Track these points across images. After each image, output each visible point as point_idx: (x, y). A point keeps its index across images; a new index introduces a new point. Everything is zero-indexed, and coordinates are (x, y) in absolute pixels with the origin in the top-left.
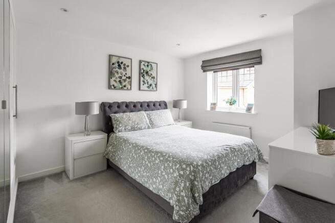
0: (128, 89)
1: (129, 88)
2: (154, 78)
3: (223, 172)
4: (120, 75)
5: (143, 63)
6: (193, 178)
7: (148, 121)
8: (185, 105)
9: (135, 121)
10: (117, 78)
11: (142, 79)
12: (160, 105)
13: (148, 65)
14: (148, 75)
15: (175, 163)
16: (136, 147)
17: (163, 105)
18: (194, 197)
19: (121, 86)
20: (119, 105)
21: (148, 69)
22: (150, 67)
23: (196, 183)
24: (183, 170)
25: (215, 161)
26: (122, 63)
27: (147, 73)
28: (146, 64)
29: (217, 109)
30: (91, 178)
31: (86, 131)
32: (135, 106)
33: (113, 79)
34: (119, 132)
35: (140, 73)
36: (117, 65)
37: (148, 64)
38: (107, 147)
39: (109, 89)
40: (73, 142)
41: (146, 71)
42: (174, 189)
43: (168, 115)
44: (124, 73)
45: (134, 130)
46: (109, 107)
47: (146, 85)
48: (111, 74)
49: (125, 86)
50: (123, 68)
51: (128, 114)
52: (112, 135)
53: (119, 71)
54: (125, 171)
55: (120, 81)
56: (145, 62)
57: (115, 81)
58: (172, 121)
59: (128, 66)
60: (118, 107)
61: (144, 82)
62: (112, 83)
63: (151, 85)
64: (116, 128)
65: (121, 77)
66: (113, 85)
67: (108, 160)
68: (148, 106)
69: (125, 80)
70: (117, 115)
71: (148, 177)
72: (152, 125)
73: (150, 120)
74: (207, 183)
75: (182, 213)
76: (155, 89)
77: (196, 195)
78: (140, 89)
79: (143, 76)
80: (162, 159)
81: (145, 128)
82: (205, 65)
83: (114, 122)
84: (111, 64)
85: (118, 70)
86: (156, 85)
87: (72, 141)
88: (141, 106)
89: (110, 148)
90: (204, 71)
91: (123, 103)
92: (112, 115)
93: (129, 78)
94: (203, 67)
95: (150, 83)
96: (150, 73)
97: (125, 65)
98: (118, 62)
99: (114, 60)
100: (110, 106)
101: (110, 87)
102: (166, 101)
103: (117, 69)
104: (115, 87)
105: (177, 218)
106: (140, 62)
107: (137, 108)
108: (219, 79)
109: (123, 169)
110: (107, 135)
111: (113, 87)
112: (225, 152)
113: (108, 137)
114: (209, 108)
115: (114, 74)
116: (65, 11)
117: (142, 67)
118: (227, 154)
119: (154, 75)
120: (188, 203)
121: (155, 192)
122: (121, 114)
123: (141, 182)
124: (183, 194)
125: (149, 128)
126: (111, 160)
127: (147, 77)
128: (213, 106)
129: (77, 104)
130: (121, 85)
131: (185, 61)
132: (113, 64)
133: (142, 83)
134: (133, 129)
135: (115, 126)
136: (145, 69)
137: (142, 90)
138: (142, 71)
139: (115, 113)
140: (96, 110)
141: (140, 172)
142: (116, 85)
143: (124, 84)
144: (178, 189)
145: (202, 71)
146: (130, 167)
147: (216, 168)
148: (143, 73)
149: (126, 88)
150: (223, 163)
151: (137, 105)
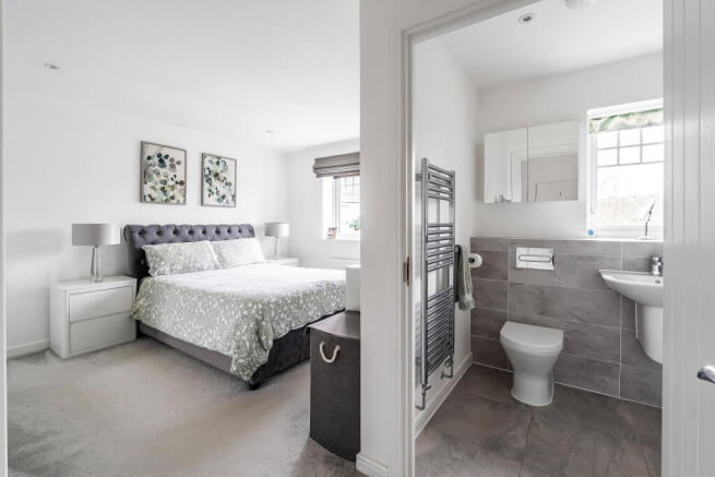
0: (178, 202)
1: (181, 201)
2: (230, 184)
3: (310, 313)
4: (163, 178)
5: (208, 158)
6: (260, 318)
7: (215, 257)
8: (285, 230)
9: (190, 257)
10: (156, 183)
11: (206, 185)
12: (240, 231)
13: (218, 163)
14: (219, 179)
15: (238, 303)
16: (187, 292)
17: (245, 231)
18: (260, 341)
19: (165, 198)
20: (160, 231)
21: (219, 169)
22: (221, 165)
23: (264, 323)
24: (248, 309)
25: (298, 298)
26: (167, 157)
27: (216, 175)
28: (215, 160)
29: (338, 237)
30: (106, 353)
31: (94, 275)
32: (191, 232)
33: (149, 184)
34: (159, 274)
35: (203, 175)
36: (156, 160)
37: (219, 160)
38: (136, 301)
39: (141, 201)
40: (68, 293)
41: (214, 174)
42: (234, 335)
43: (253, 247)
44: (171, 175)
45: (189, 271)
46: (140, 234)
47: (215, 197)
48: (145, 175)
49: (172, 198)
50: (168, 166)
51: (177, 244)
52: (147, 280)
53: (162, 171)
54: (167, 333)
55: (163, 189)
56: (213, 156)
57: (153, 188)
58: (260, 257)
59: (179, 163)
60: (159, 233)
61: (210, 191)
62: (148, 190)
63: (223, 197)
64: (154, 267)
65: (165, 182)
66: (150, 196)
67: (138, 323)
68: (218, 232)
69: (173, 188)
70: (156, 247)
71: (201, 330)
72: (222, 263)
73: (220, 255)
74: (283, 325)
75: (242, 361)
76: (232, 203)
77: (263, 338)
78: (202, 204)
79: (209, 180)
80: (222, 300)
81: (209, 268)
82: (320, 165)
83: (149, 259)
84: (145, 157)
85: (160, 169)
86: (234, 196)
87: (65, 291)
88: (204, 232)
89: (141, 302)
90: (319, 175)
91: (168, 227)
92: (148, 248)
93: (182, 183)
94: (315, 169)
95: (221, 194)
96: (222, 175)
97: (172, 160)
98: (159, 155)
99: (151, 151)
100: (143, 231)
101: (142, 198)
102: (252, 224)
103: (157, 167)
104: (152, 200)
105: (235, 369)
106: (203, 156)
107: (196, 236)
108: (343, 190)
109: (163, 330)
110: (136, 280)
111: (148, 199)
112: (317, 288)
113: (139, 284)
114: (325, 236)
115: (150, 176)
116: (53, 67)
117: (207, 164)
118: (319, 292)
119: (230, 179)
120: (251, 348)
121: (210, 348)
122: (164, 245)
123: (191, 341)
124: (245, 338)
125: (216, 268)
126: (143, 321)
127: (215, 183)
128: (331, 232)
129: (75, 227)
130: (165, 195)
131: (288, 157)
132: (149, 158)
133: (206, 193)
134: (186, 269)
135: (151, 265)
136: (212, 168)
137: (207, 205)
138: (207, 173)
139: (153, 243)
140: (114, 238)
141: (190, 326)
142: (154, 195)
143: (171, 194)
144: (238, 333)
145: (315, 175)
146: (175, 323)
147: (299, 308)
148: (207, 177)
149: (175, 201)
150: (311, 302)
151: (195, 230)
